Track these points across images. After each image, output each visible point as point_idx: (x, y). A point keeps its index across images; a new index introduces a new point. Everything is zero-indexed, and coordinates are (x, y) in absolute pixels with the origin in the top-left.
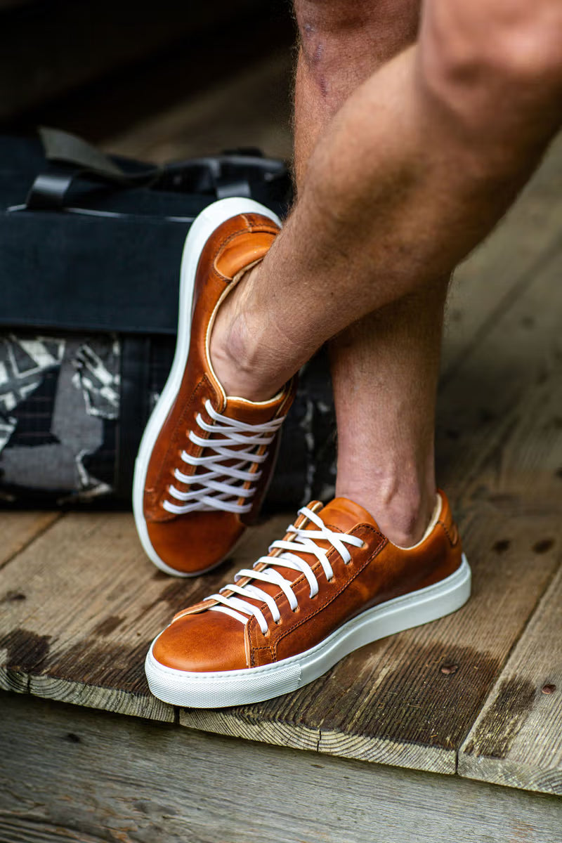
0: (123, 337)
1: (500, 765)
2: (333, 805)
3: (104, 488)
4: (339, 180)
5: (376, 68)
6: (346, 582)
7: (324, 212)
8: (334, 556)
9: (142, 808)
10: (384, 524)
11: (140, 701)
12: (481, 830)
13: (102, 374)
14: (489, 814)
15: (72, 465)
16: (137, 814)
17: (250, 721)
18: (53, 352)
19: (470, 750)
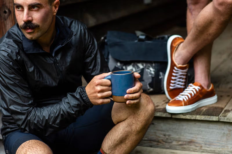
0: (155, 62)
1: (226, 118)
2: (198, 130)
3: (151, 90)
4: (200, 24)
5: (200, 11)
6: (198, 94)
7: (197, 29)
8: (196, 90)
9: (165, 135)
10: (203, 86)
11: (165, 114)
12: (223, 132)
13: (151, 69)
14: (224, 128)
15: (146, 85)
16: (164, 136)
17: (184, 115)
18: (143, 65)
19: (221, 116)
